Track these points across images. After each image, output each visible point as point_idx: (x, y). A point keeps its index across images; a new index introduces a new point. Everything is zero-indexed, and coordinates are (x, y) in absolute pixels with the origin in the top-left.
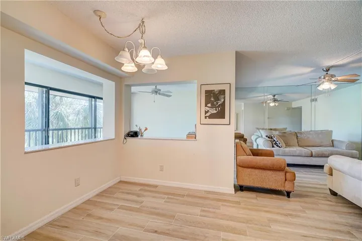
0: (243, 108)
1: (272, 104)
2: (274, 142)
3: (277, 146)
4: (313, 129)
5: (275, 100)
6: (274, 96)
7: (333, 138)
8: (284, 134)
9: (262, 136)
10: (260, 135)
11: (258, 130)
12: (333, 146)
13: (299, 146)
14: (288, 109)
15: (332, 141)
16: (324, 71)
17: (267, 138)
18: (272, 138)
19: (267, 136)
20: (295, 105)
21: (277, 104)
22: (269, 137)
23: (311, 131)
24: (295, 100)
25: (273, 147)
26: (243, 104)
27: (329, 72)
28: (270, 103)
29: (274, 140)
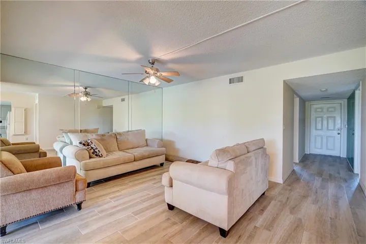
0: (37, 101)
1: (83, 99)
2: (92, 151)
3: (96, 155)
4: (130, 130)
5: (87, 94)
6: (86, 89)
7: (146, 138)
8: (103, 137)
9: (71, 143)
10: (68, 141)
11: (64, 134)
12: (147, 146)
13: (120, 150)
14: (99, 107)
15: (146, 140)
16: (150, 63)
17: (82, 146)
18: (88, 145)
19: (80, 143)
20: (106, 103)
21: (89, 99)
22: (84, 145)
23: (128, 131)
24: (106, 98)
25: (90, 157)
26: (37, 94)
27: (154, 66)
28: (81, 97)
29: (92, 148)
